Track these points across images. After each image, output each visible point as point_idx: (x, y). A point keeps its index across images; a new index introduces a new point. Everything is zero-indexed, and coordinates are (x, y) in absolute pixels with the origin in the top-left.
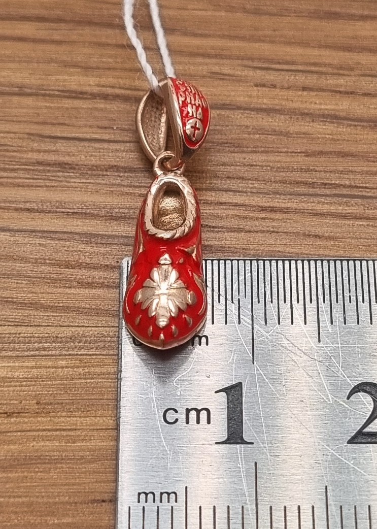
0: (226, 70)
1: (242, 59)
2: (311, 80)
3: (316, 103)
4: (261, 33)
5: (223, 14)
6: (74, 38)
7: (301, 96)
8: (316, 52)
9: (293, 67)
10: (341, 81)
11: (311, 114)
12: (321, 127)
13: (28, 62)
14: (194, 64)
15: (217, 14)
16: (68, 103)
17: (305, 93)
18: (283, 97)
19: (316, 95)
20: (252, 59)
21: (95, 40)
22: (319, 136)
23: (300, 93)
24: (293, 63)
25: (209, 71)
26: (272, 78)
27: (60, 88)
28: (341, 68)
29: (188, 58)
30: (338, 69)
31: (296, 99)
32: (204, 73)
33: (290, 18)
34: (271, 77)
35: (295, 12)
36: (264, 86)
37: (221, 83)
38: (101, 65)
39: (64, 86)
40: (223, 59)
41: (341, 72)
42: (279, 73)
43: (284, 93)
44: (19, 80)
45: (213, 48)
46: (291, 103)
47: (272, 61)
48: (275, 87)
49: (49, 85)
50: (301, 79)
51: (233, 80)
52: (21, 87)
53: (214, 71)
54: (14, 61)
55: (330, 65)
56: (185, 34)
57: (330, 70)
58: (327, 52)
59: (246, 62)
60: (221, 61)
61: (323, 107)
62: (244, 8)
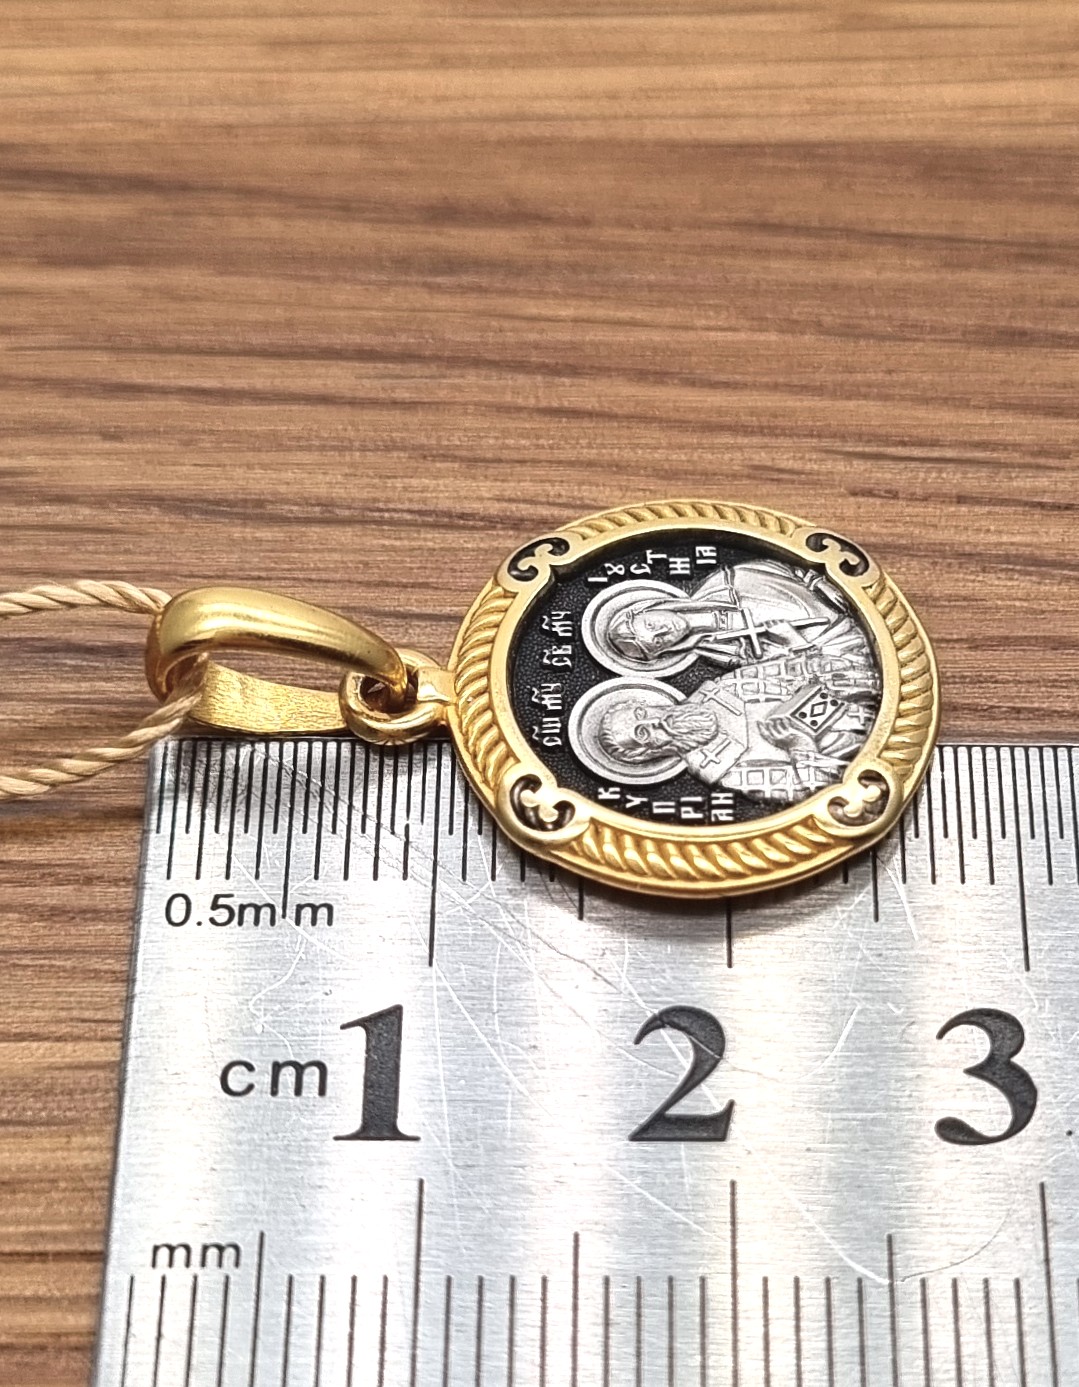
0: (786, 462)
1: (819, 436)
2: (974, 481)
3: (988, 531)
4: (859, 377)
5: (773, 337)
6: (442, 394)
7: (953, 515)
8: (985, 418)
9: (936, 453)
10: (1043, 482)
11: (980, 554)
12: (1002, 583)
13: (341, 449)
14: (712, 448)
15: (762, 337)
16: (433, 539)
17: (964, 509)
18: (914, 519)
19: (989, 513)
20: (843, 438)
21: (489, 398)
22: (999, 602)
23: (953, 509)
24: (934, 443)
25: (746, 462)
26: (888, 476)
27: (416, 507)
28: (1042, 452)
29: (699, 434)
30: (1033, 454)
31: (943, 523)
32: (736, 468)
33: (921, 344)
34: (885, 474)
35: (933, 330)
36: (870, 493)
37: (774, 488)
38: (506, 454)
39: (424, 501)
40: (777, 436)
41: (1042, 461)
42: (902, 465)
43: (918, 509)
44: (322, 491)
45: (752, 412)
46: (932, 530)
47: (886, 440)
48: (894, 495)
49: (388, 500)
50: (954, 479)
51: (803, 483)
52: (327, 504)
53: (756, 463)
54: (309, 449)
55: (1016, 446)
56: (691, 382)
57: (1016, 457)
58: (1009, 419)
59: (826, 443)
60: (773, 442)
61: (1005, 539)
62: (819, 324)
